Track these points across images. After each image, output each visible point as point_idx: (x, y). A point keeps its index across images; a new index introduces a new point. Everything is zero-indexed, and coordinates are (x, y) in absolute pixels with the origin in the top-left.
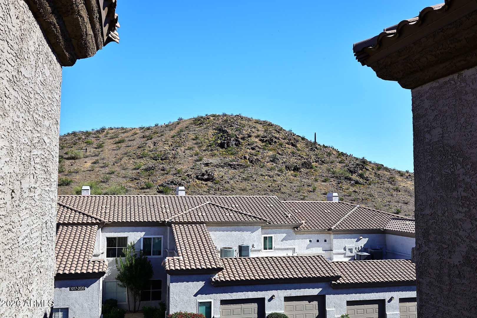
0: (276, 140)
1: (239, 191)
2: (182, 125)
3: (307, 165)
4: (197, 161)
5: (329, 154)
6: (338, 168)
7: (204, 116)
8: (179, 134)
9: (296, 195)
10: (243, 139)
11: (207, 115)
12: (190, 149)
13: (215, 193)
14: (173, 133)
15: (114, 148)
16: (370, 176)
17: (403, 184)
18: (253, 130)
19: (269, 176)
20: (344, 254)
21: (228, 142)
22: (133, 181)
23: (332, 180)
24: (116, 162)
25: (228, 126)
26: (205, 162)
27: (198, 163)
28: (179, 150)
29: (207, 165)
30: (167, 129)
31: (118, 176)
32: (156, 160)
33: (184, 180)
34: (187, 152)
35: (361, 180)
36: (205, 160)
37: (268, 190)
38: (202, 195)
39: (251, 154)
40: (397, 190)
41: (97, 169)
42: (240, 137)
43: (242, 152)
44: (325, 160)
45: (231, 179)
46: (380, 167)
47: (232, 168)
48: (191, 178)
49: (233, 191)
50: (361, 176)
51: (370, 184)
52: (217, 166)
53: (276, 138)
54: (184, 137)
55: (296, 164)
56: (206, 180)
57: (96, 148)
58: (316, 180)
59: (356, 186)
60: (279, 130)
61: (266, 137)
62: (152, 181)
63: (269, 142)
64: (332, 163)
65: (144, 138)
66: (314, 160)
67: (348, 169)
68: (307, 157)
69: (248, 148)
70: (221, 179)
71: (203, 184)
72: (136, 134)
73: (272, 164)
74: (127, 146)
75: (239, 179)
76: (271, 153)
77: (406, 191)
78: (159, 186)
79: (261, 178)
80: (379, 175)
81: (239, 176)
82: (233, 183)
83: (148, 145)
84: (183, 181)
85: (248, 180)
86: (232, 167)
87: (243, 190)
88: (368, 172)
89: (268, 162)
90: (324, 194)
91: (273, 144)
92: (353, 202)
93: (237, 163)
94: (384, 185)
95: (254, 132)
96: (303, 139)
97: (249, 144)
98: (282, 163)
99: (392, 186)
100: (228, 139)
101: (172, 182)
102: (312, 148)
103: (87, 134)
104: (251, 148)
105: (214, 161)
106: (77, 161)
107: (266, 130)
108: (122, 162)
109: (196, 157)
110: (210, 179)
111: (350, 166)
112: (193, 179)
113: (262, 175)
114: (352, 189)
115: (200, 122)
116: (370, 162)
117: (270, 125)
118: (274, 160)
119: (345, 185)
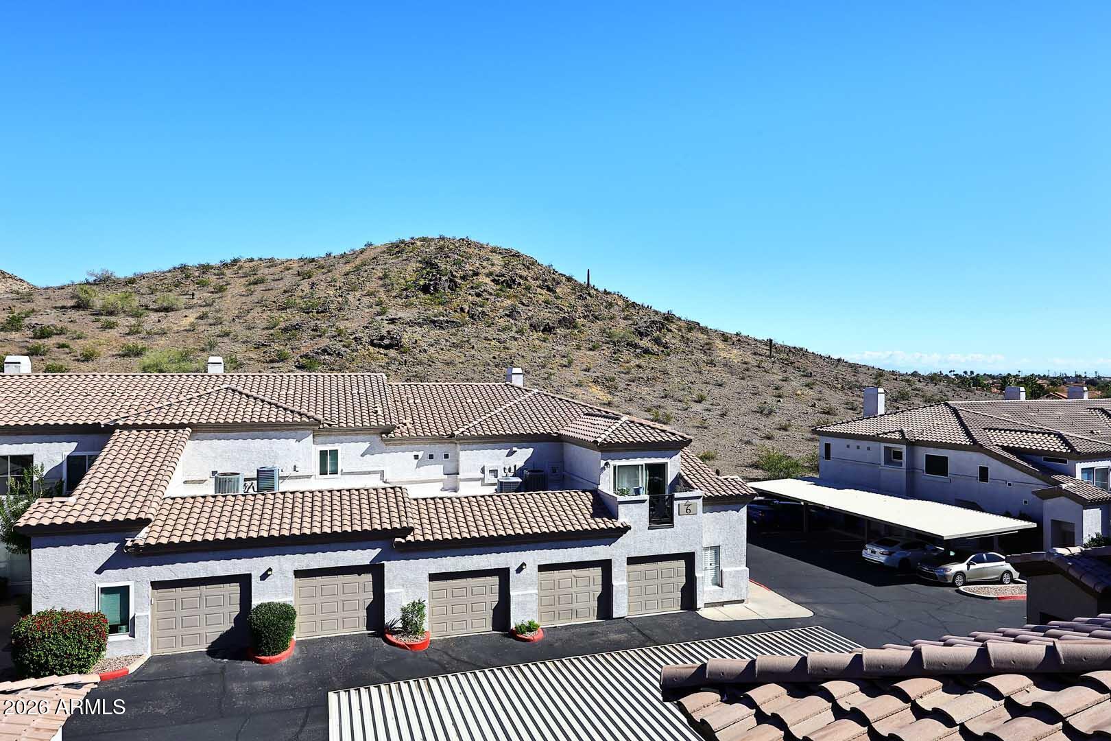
0: (521, 281)
1: (440, 365)
2: (369, 254)
3: (568, 322)
4: (378, 314)
5: (610, 305)
6: (621, 327)
7: (407, 239)
8: (357, 269)
9: (538, 372)
10: (464, 278)
11: (412, 238)
12: (370, 294)
13: (398, 369)
14: (348, 268)
15: (244, 293)
16: (673, 341)
17: (723, 354)
18: (485, 263)
19: (499, 341)
20: (483, 479)
21: (436, 284)
22: (258, 348)
23: (605, 348)
24: (238, 317)
25: (441, 257)
26: (390, 316)
27: (379, 318)
28: (350, 297)
29: (392, 321)
30: (343, 260)
31: (235, 340)
32: (308, 313)
33: (347, 347)
34: (364, 300)
35: (655, 348)
36: (392, 313)
37: (491, 364)
38: (375, 372)
39: (473, 304)
40: (712, 363)
41: (202, 328)
42: (459, 275)
43: (459, 301)
44: (600, 315)
45: (432, 346)
46: (692, 326)
47: (436, 326)
48: (361, 343)
49: (430, 366)
50: (657, 341)
51: (669, 355)
52: (411, 323)
53: (521, 277)
54: (365, 275)
55: (548, 321)
56: (387, 347)
57: (212, 292)
58: (579, 348)
59: (644, 357)
60: (531, 264)
61: (503, 275)
62: (292, 349)
63: (507, 283)
64: (612, 318)
65: (299, 275)
66: (581, 315)
67: (637, 330)
68: (569, 310)
69: (470, 294)
70: (414, 345)
71: (381, 354)
72: (288, 270)
73: (509, 321)
74: (266, 290)
75: (445, 345)
76: (508, 302)
77: (725, 365)
78: (301, 357)
79: (486, 343)
80: (688, 339)
81: (447, 341)
82: (433, 352)
83: (300, 287)
84: (344, 349)
85: (461, 347)
86: (437, 324)
87: (447, 364)
88: (670, 334)
89: (501, 317)
90: (585, 370)
91: (516, 287)
92: (631, 383)
93: (445, 319)
94: (692, 355)
95: (484, 268)
96: (569, 279)
97: (472, 288)
98: (526, 319)
99: (705, 358)
100: (436, 279)
101: (325, 351)
102: (581, 295)
103: (205, 268)
104: (476, 294)
105: (406, 315)
106: (170, 314)
107: (506, 264)
108: (250, 317)
109: (378, 307)
110: (395, 345)
111: (641, 323)
112: (365, 345)
113: (486, 339)
114: (635, 362)
115: (397, 249)
116: (679, 319)
117: (517, 255)
118: (512, 314)
119: (626, 355)
